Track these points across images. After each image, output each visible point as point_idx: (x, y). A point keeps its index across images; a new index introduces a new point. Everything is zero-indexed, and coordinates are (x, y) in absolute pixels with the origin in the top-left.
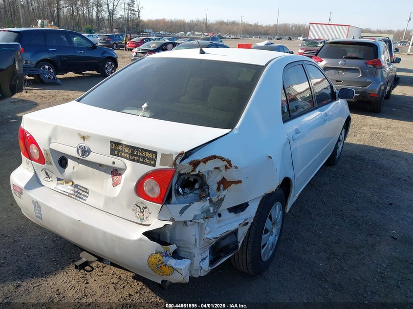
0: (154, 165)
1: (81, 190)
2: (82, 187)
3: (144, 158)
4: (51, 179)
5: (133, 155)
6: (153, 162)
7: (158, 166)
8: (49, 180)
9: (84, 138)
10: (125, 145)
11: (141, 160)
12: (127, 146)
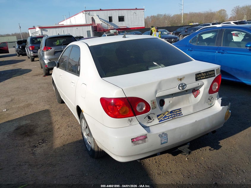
0: (215, 76)
1: (175, 112)
2: (176, 110)
3: (211, 74)
4: (152, 119)
5: (207, 75)
6: (214, 75)
7: (216, 75)
8: (151, 121)
9: (181, 79)
10: (202, 73)
11: (210, 76)
12: (203, 73)
